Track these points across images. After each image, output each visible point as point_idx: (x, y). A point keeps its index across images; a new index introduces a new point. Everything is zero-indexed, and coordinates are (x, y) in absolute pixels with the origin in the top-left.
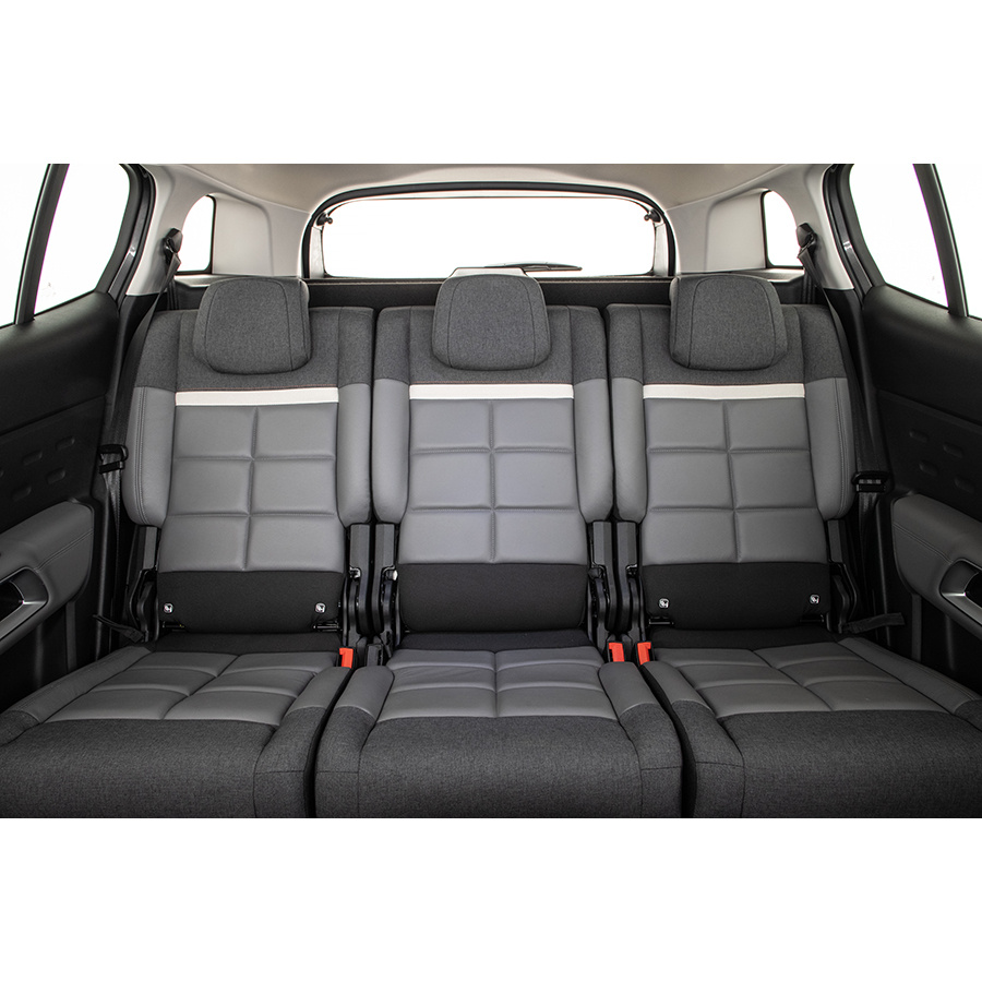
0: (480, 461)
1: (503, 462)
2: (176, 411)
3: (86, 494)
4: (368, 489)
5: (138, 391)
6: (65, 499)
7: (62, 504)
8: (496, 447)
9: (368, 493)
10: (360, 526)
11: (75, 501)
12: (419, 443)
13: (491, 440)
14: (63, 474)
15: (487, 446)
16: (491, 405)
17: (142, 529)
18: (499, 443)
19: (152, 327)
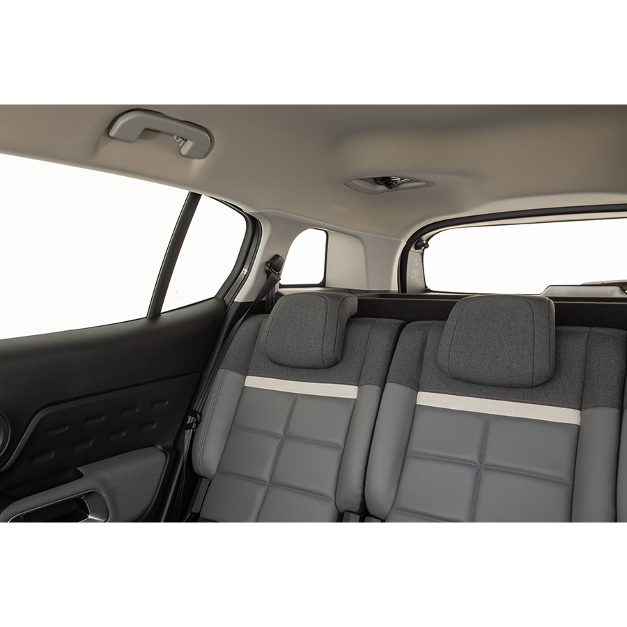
0: (467, 475)
1: (489, 479)
2: (244, 389)
3: (170, 443)
4: (362, 481)
5: (221, 372)
6: (153, 445)
7: (149, 448)
8: (485, 462)
9: (361, 485)
10: (352, 514)
11: (160, 447)
12: (415, 446)
13: (481, 456)
14: (155, 426)
15: (476, 460)
16: (487, 419)
17: (200, 479)
18: (489, 460)
19: (242, 325)
